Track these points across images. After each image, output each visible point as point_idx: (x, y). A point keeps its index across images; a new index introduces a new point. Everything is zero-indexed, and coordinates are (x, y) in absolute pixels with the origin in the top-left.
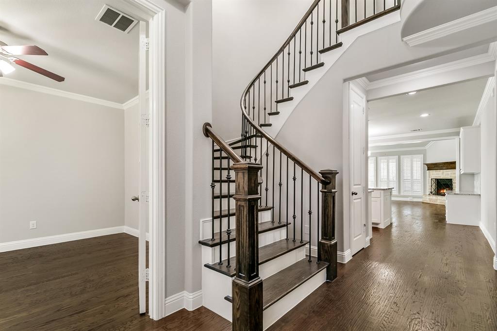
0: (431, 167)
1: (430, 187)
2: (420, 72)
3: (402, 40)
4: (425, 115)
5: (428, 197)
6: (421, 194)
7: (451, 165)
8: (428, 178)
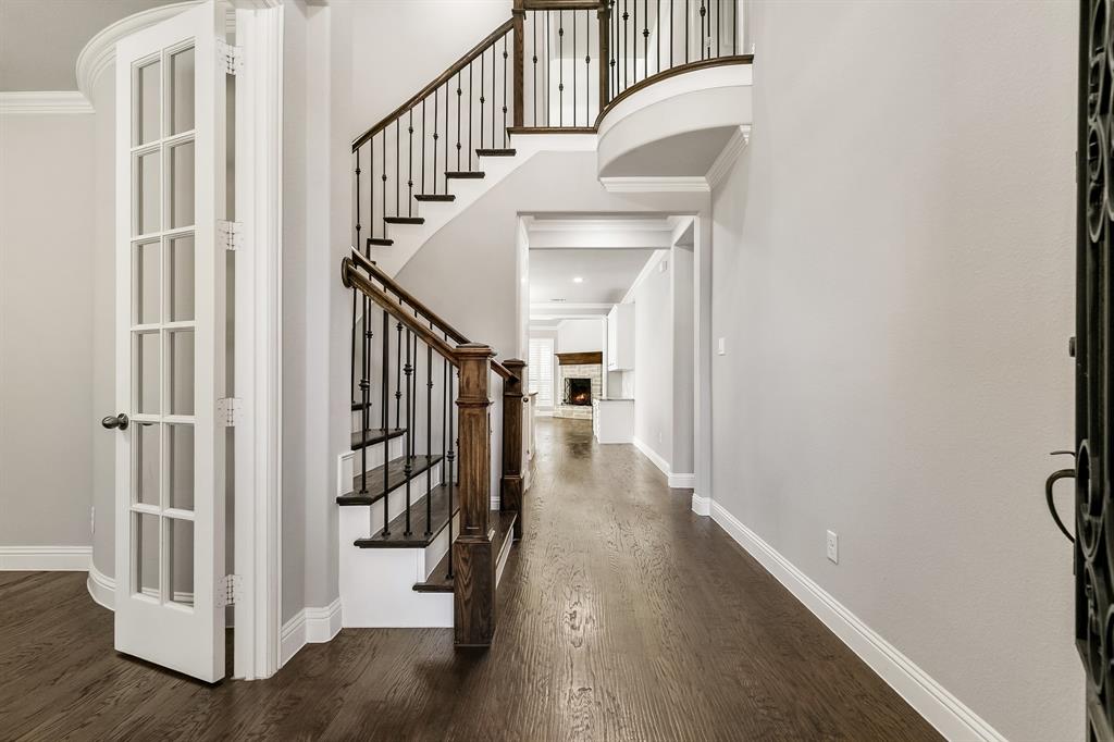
0: (566, 359)
1: (562, 391)
2: (599, 223)
3: (599, 180)
4: (578, 280)
5: (561, 408)
6: (551, 404)
7: (595, 358)
8: (560, 377)
